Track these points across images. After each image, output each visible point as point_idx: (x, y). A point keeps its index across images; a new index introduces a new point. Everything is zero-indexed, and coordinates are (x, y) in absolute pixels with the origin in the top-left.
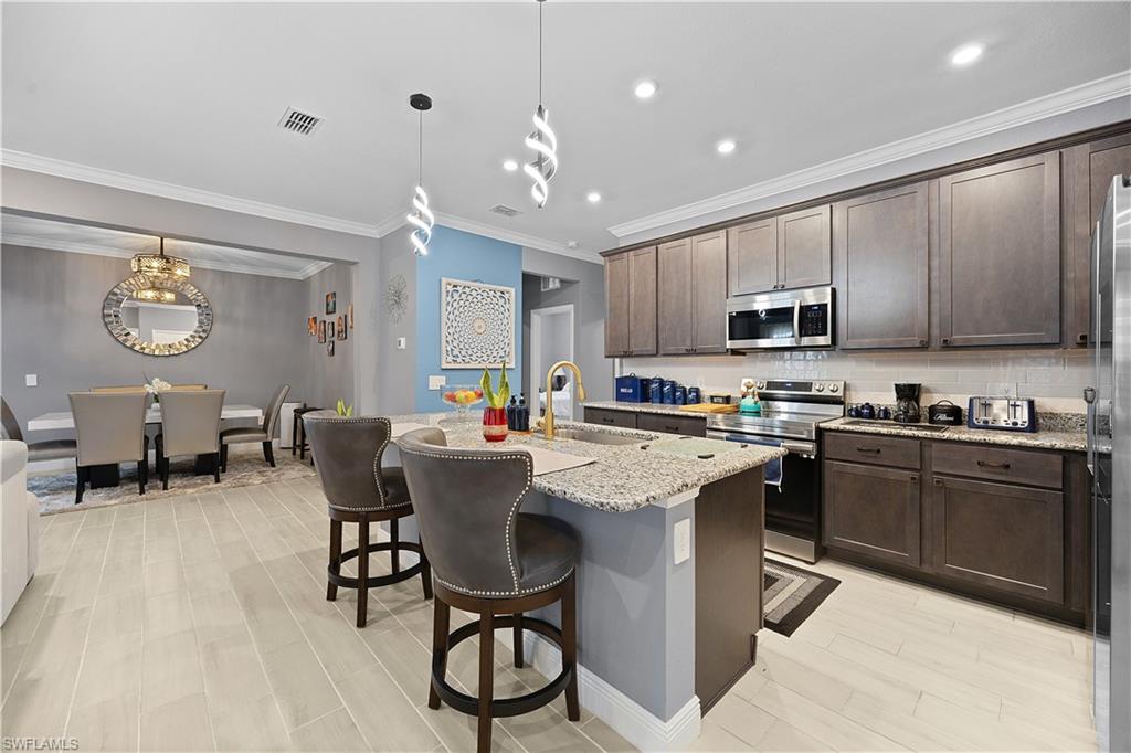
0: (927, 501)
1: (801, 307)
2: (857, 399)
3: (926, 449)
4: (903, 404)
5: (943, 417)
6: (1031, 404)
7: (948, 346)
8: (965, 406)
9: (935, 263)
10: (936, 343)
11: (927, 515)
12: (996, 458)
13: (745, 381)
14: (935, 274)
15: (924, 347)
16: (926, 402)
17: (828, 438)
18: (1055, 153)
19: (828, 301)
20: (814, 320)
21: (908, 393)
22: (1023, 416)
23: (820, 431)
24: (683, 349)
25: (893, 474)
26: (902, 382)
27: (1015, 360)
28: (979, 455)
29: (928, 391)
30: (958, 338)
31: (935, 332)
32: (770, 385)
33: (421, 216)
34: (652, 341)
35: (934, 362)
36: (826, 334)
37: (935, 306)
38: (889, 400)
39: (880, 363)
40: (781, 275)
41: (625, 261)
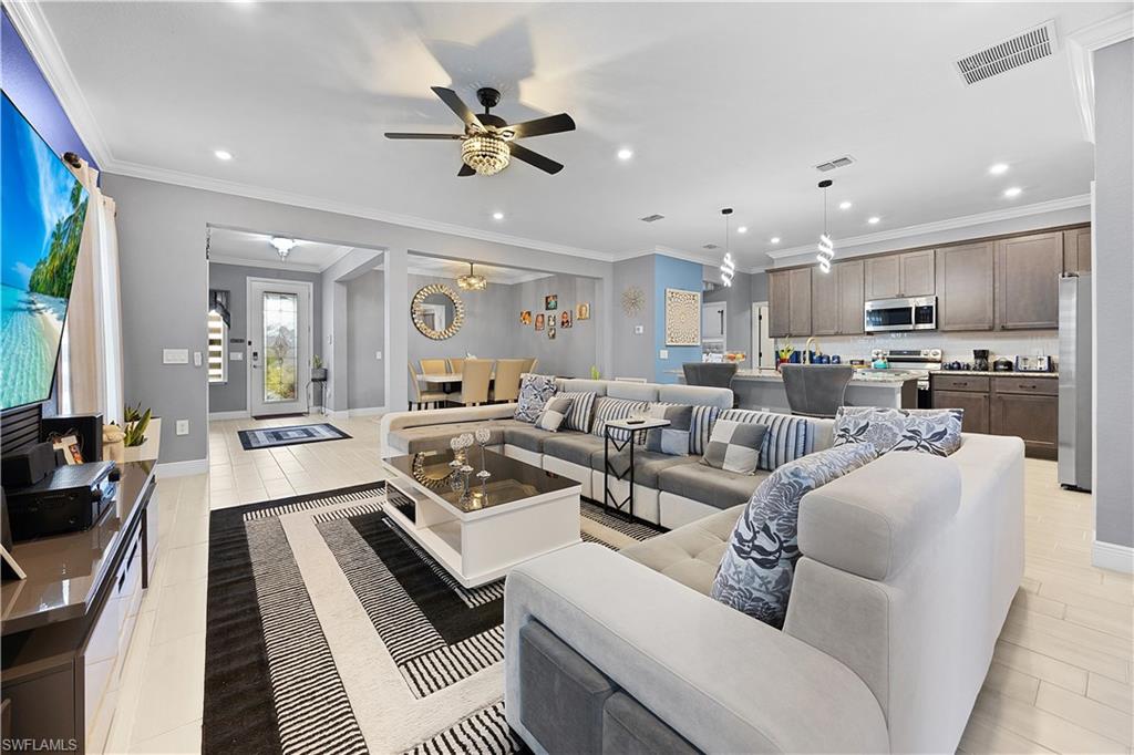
0: (993, 408)
1: (917, 308)
2: (950, 360)
3: (993, 383)
4: (978, 361)
5: (1002, 367)
6: (1049, 358)
7: (1004, 329)
8: (1014, 362)
9: (997, 285)
10: (998, 327)
11: (993, 415)
12: (1029, 383)
13: (876, 351)
14: (997, 290)
15: (991, 329)
16: (991, 360)
17: (935, 379)
18: (1061, 233)
19: (933, 304)
20: (924, 314)
21: (982, 355)
22: (1045, 365)
23: (931, 376)
24: (832, 332)
25: (974, 395)
26: (978, 349)
27: (1042, 336)
28: (1020, 382)
29: (993, 354)
30: (1010, 325)
31: (997, 321)
32: (892, 353)
33: (728, 266)
34: (808, 327)
35: (996, 338)
36: (931, 322)
37: (997, 309)
38: (970, 359)
39: (963, 338)
40: (902, 289)
41: (786, 277)
